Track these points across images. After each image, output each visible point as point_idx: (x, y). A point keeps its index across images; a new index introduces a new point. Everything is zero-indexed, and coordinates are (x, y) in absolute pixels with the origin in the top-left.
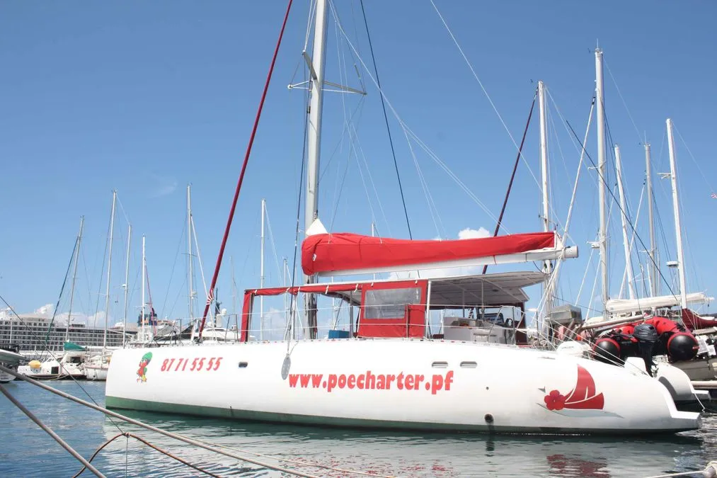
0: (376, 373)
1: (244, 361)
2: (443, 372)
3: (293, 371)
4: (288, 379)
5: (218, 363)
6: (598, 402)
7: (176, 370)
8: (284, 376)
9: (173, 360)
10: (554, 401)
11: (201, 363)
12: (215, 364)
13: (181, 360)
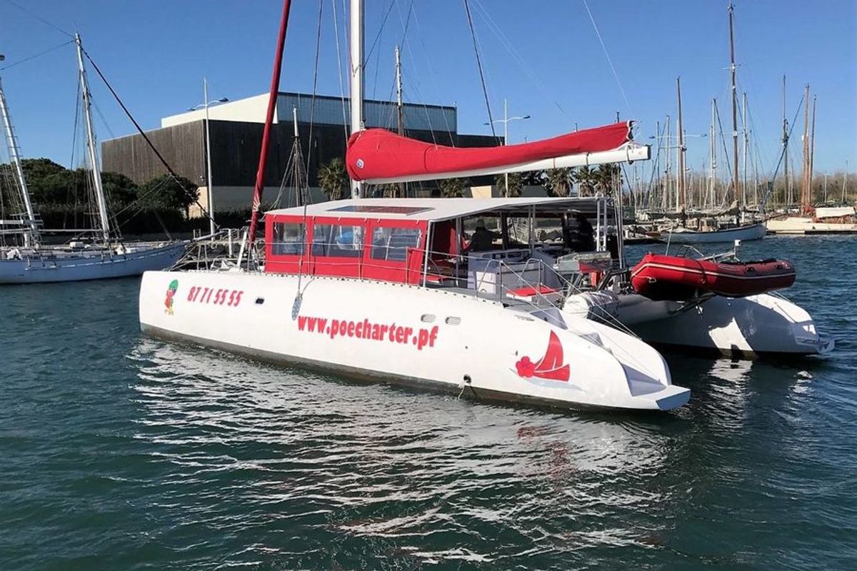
0: (372, 322)
1: (261, 297)
2: (429, 327)
3: (302, 313)
4: (297, 321)
5: (238, 298)
6: (563, 374)
7: (201, 301)
8: (294, 316)
9: (199, 289)
10: (525, 367)
11: (224, 296)
12: (236, 298)
13: (206, 290)
